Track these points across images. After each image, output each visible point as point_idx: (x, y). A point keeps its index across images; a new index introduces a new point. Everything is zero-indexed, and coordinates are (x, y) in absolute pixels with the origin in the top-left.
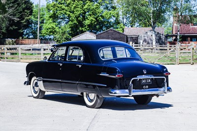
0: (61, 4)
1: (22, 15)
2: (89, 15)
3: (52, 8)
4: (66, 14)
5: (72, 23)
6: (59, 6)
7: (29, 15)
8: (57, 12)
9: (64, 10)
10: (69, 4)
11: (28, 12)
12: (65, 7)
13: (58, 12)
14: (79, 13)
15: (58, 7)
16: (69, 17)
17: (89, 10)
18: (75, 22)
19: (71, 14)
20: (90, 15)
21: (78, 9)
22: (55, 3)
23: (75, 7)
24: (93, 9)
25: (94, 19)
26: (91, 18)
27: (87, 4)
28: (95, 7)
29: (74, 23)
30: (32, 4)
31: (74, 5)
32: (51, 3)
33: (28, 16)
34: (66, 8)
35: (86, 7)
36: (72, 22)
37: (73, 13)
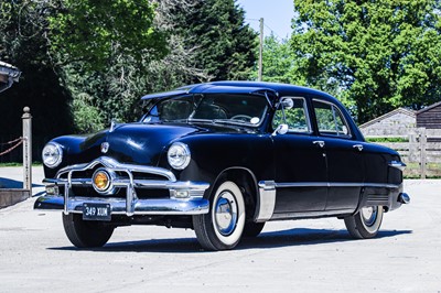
0: (332, 33)
1: (227, 65)
2: (408, 63)
3: (306, 45)
4: (343, 60)
5: (360, 86)
6: (325, 38)
7: (245, 66)
8: (319, 57)
9: (338, 49)
10: (353, 33)
11: (243, 57)
12: (341, 43)
13: (323, 55)
14: (380, 56)
15: (324, 43)
16: (353, 67)
17: (408, 47)
18: (370, 81)
19: (358, 60)
20: (413, 62)
21: (378, 46)
22: (315, 31)
23: (369, 42)
24: (420, 45)
25: (423, 74)
26: (415, 70)
27: (403, 33)
28: (423, 39)
29: (367, 86)
30: (252, 37)
31: (367, 36)
32: (306, 31)
33: (242, 70)
34: (345, 45)
35: (399, 39)
36: (360, 81)
37: (364, 58)
